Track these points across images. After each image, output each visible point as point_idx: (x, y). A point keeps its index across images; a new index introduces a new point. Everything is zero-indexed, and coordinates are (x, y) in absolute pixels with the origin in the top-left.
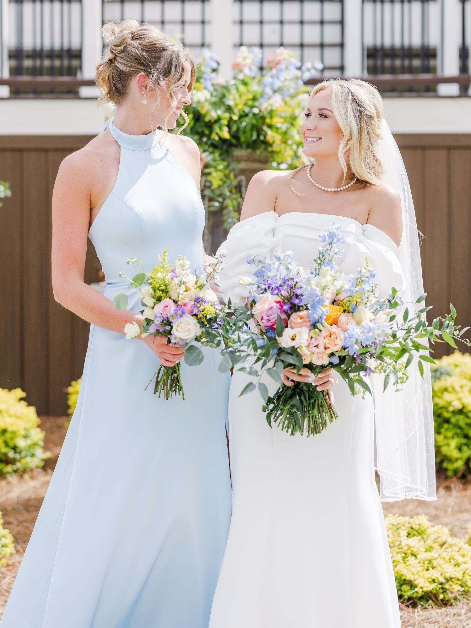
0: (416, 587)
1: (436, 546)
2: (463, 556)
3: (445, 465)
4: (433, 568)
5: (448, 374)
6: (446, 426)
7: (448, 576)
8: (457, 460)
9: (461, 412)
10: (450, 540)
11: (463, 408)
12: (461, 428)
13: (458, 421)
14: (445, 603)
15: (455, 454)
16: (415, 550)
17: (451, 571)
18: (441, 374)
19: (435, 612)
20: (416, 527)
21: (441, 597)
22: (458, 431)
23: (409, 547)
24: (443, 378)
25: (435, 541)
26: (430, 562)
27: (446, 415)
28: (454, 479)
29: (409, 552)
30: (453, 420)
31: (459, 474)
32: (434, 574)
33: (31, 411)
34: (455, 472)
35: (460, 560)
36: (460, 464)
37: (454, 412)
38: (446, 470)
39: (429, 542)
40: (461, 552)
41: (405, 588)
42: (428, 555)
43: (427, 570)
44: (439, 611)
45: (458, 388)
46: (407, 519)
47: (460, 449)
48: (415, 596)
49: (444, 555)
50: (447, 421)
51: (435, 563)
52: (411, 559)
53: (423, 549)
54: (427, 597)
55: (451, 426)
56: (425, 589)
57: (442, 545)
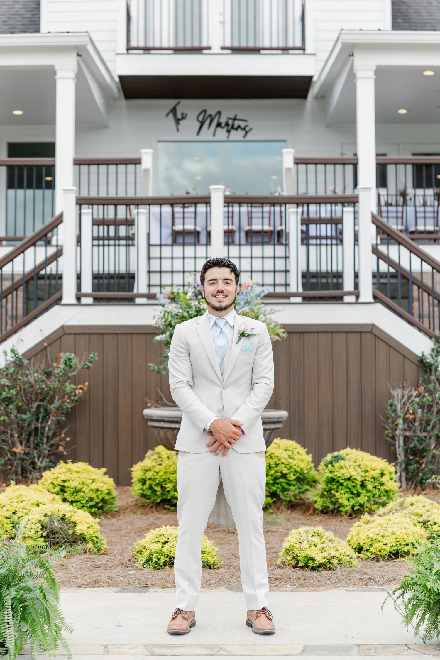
0: (315, 561)
1: (326, 541)
2: (341, 546)
3: (340, 509)
4: (325, 551)
5: (343, 459)
6: (341, 487)
7: (332, 555)
8: (347, 506)
9: (349, 479)
10: (334, 539)
11: (351, 477)
12: (349, 488)
13: (347, 484)
14: (330, 569)
15: (345, 502)
16: (316, 543)
17: (333, 553)
18: (339, 459)
19: (324, 573)
20: (317, 532)
21: (328, 566)
22: (348, 490)
23: (312, 541)
24: (340, 461)
25: (326, 538)
26: (323, 548)
27: (341, 481)
28: (345, 516)
29: (312, 544)
30: (345, 484)
31: (349, 513)
32: (325, 554)
33: (111, 480)
34: (346, 512)
35: (339, 548)
36: (348, 508)
37: (345, 479)
38: (341, 511)
39: (323, 539)
40: (340, 544)
41: (310, 561)
42: (323, 545)
43: (322, 553)
44: (326, 572)
45: (348, 467)
46: (312, 528)
47: (349, 500)
48: (315, 565)
49: (330, 545)
50: (342, 485)
51: (326, 549)
52: (313, 547)
53: (319, 543)
54: (321, 566)
55: (343, 487)
56: (321, 562)
57: (330, 541)
